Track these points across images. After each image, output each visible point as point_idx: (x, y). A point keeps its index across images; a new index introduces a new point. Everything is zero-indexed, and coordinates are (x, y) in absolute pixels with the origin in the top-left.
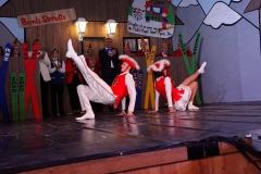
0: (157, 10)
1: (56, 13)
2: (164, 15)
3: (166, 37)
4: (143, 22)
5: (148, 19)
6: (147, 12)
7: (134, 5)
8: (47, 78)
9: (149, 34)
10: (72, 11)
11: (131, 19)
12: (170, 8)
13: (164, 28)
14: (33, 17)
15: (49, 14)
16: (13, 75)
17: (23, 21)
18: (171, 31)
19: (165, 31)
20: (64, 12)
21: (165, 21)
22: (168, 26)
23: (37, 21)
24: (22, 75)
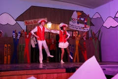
0: (82, 19)
2: (86, 21)
3: (86, 31)
4: (76, 24)
5: (78, 23)
6: (78, 20)
7: (72, 17)
8: (34, 46)
9: (78, 30)
10: (46, 19)
11: (71, 23)
12: (88, 19)
13: (85, 27)
14: (30, 21)
15: (37, 20)
16: (21, 44)
17: (26, 23)
18: (89, 28)
19: (86, 29)
21: (86, 24)
22: (87, 26)
23: (32, 23)
24: (24, 45)
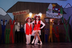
0: (57, 9)
1: (24, 11)
2: (59, 11)
3: (60, 18)
4: (52, 13)
5: (53, 12)
6: (53, 10)
7: (49, 8)
10: (28, 10)
13: (59, 15)
14: (17, 12)
15: (21, 12)
16: (7, 29)
17: (14, 14)
18: (62, 16)
19: (59, 16)
20: (26, 11)
21: (59, 13)
22: (60, 14)
23: (18, 14)
24: (9, 29)
